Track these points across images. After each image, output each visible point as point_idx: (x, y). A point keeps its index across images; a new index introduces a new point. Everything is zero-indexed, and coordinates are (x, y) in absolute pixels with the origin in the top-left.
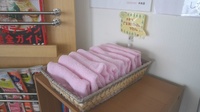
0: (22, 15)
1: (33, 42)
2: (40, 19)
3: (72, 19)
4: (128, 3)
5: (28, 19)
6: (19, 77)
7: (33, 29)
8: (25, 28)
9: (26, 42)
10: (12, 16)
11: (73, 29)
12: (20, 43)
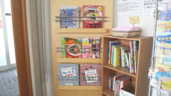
0: (95, 18)
1: (98, 27)
2: (101, 19)
3: (111, 20)
4: (132, 13)
5: (97, 19)
6: (92, 40)
7: (99, 23)
8: (96, 22)
9: (95, 27)
10: (92, 18)
11: (112, 23)
12: (93, 28)
